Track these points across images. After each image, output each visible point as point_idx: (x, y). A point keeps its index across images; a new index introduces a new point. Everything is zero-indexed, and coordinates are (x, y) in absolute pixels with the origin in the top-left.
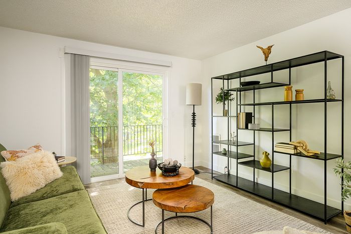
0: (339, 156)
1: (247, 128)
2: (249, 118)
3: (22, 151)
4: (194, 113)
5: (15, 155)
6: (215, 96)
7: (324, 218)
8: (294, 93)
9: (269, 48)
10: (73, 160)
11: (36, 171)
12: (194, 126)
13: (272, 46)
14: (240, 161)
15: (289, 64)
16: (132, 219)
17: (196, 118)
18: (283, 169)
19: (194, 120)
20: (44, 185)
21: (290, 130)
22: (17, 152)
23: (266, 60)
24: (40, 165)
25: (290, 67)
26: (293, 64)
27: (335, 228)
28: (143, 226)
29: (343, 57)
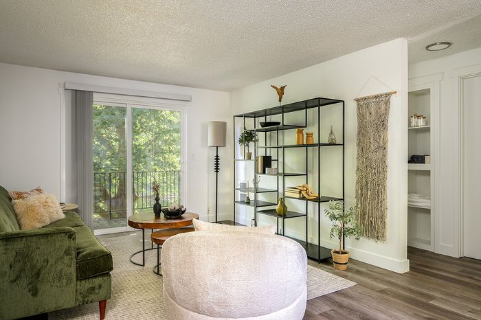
0: (340, 200)
1: (264, 172)
2: (267, 162)
3: (26, 193)
4: (217, 156)
5: (20, 195)
6: (238, 136)
7: (318, 258)
8: (305, 136)
9: (283, 88)
10: (75, 206)
11: (42, 209)
12: (217, 172)
13: (284, 87)
14: (260, 209)
15: (305, 105)
16: (134, 261)
17: (220, 162)
18: (296, 215)
19: (217, 164)
20: (49, 223)
21: (307, 175)
22: (22, 193)
23: (280, 101)
24: (45, 205)
25: (306, 108)
26: (308, 105)
27: (326, 266)
28: (144, 265)
29: (344, 102)
